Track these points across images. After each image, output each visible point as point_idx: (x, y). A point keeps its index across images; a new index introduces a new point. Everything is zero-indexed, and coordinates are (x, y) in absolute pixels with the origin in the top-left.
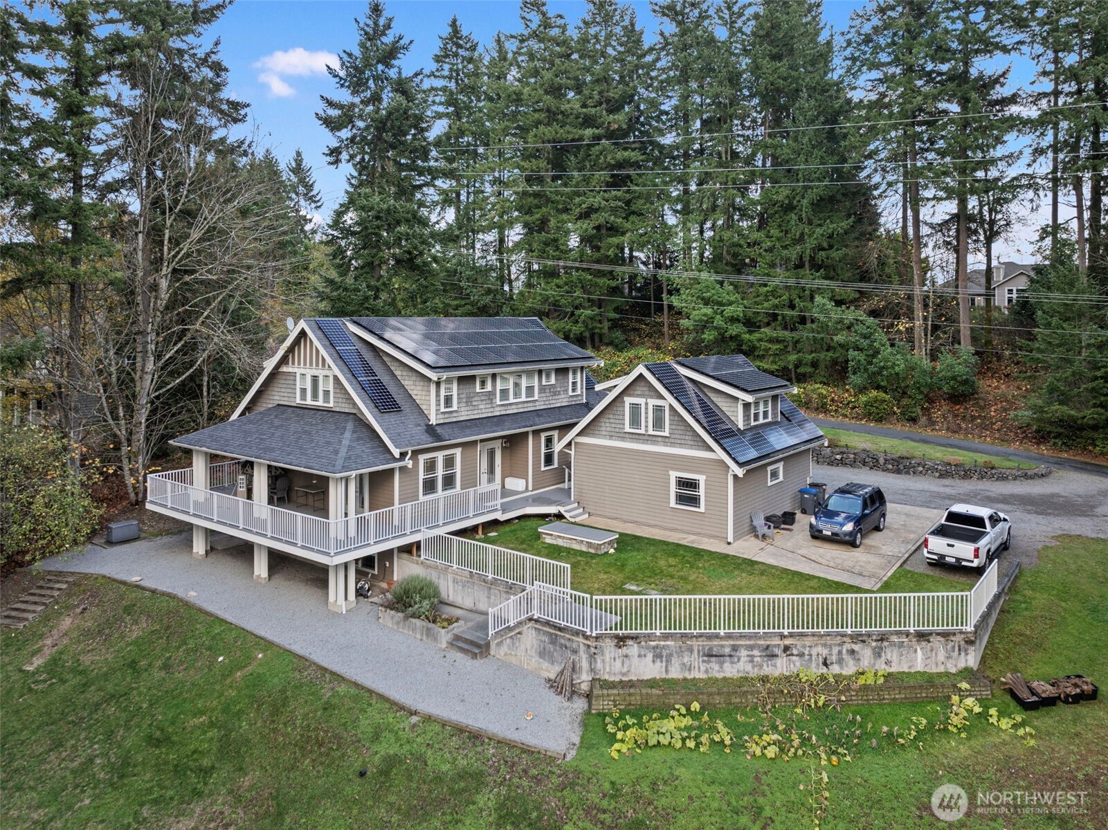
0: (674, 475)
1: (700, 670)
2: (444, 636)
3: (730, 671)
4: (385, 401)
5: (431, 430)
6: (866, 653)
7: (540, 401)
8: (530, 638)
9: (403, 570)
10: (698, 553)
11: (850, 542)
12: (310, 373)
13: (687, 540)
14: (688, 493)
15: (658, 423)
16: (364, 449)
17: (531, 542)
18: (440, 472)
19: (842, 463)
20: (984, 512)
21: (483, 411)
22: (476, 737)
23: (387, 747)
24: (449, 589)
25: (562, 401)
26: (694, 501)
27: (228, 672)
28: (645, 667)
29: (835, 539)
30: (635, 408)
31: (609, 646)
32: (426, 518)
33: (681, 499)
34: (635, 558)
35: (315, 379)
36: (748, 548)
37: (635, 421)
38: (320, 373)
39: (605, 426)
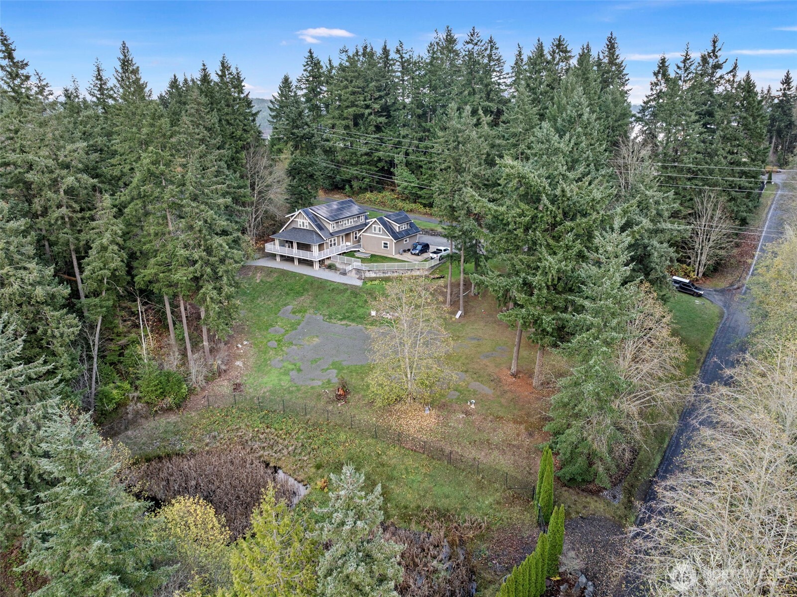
0: (383, 242)
1: (382, 275)
2: (338, 272)
3: (387, 275)
4: (321, 228)
5: (331, 234)
6: (409, 272)
7: (353, 224)
8: (354, 272)
9: (327, 262)
10: (386, 257)
11: (418, 255)
12: (302, 221)
13: (385, 255)
14: (386, 245)
15: (380, 231)
16: (318, 239)
17: (353, 256)
18: (333, 242)
19: (434, 235)
20: (442, 248)
21: (341, 228)
22: (346, 284)
23: (332, 287)
24: (338, 265)
25: (359, 224)
26: (387, 247)
27: (299, 280)
28: (373, 275)
29: (415, 254)
30: (375, 228)
31: (367, 272)
32: (331, 252)
33: (385, 247)
34: (374, 259)
35: (303, 223)
36: (398, 257)
37: (375, 230)
38: (305, 221)
39: (368, 231)
